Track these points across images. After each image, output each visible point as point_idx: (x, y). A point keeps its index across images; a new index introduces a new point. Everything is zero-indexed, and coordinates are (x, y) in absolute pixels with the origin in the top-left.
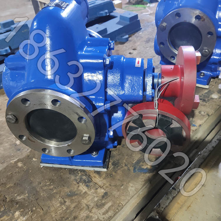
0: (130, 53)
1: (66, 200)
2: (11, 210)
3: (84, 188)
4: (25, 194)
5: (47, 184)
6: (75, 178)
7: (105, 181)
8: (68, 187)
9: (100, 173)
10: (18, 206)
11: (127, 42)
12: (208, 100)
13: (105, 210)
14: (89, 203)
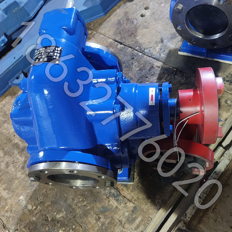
1: (100, 216)
2: (55, 230)
3: (114, 202)
4: (63, 212)
5: (80, 200)
6: (104, 192)
7: (132, 194)
8: (100, 203)
9: (127, 186)
10: (59, 224)
13: (136, 225)
14: (121, 218)
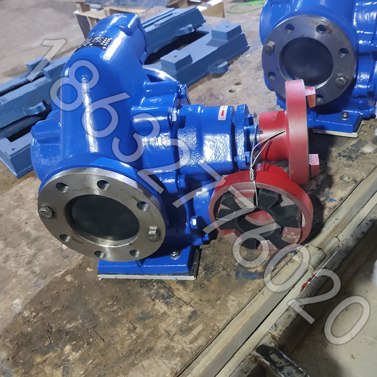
0: (231, 91)
1: (137, 325)
2: (59, 344)
3: (162, 306)
4: (78, 321)
5: (109, 304)
6: (149, 292)
7: (192, 295)
8: (139, 307)
9: (186, 284)
10: (68, 337)
11: (227, 72)
12: (357, 157)
13: (193, 336)
14: (169, 328)
